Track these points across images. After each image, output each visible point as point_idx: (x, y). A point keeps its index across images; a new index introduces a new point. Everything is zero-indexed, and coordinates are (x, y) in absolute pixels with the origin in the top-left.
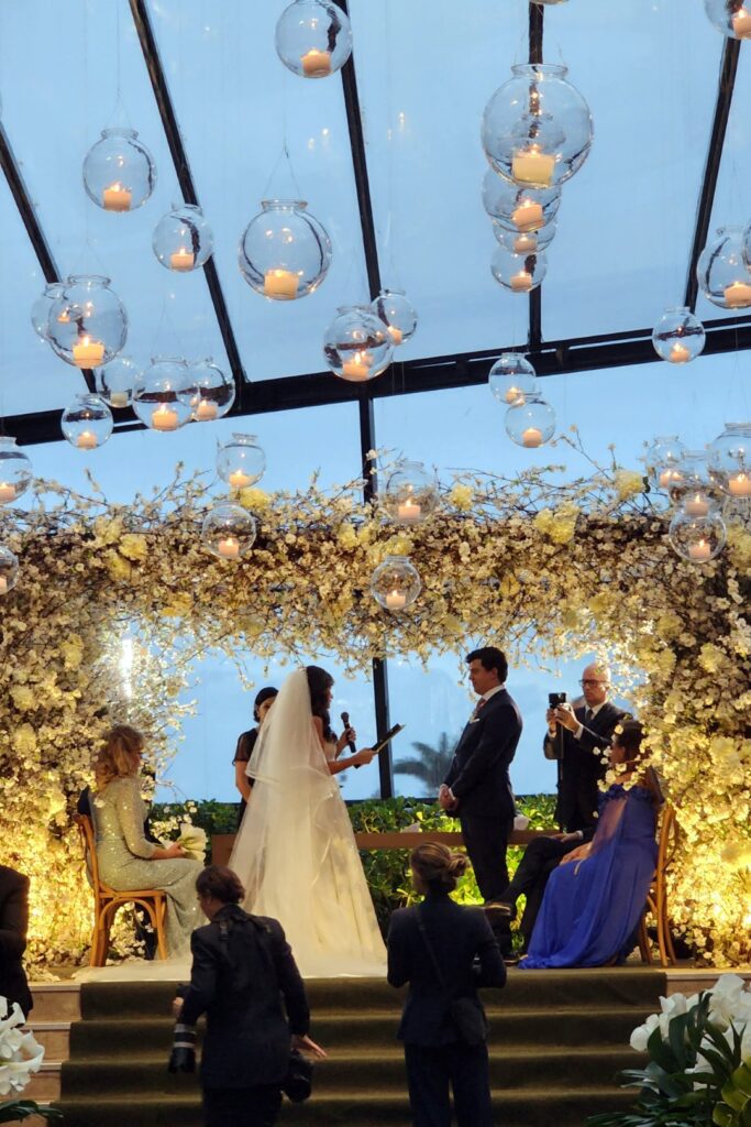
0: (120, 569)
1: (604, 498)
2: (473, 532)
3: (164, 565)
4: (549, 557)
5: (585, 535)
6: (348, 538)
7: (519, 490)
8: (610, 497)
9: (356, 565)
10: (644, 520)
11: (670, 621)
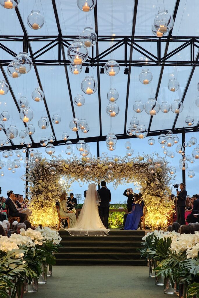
0: (65, 169)
1: (137, 160)
2: (118, 165)
3: (71, 169)
4: (129, 169)
5: (134, 166)
6: (99, 165)
7: (124, 159)
8: (138, 160)
9: (100, 170)
10: (143, 164)
11: (146, 179)
